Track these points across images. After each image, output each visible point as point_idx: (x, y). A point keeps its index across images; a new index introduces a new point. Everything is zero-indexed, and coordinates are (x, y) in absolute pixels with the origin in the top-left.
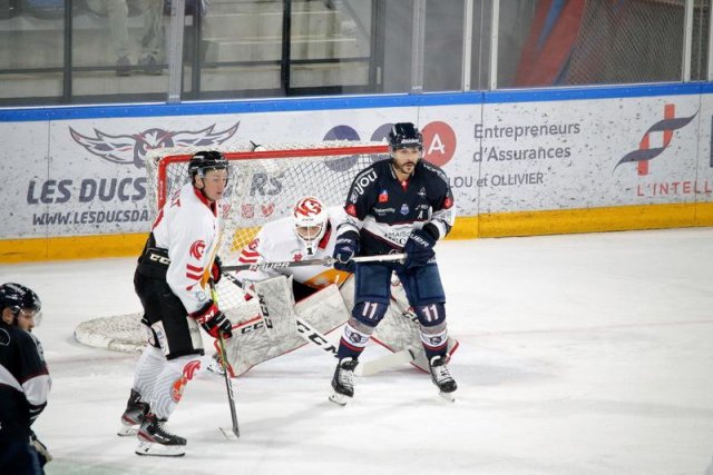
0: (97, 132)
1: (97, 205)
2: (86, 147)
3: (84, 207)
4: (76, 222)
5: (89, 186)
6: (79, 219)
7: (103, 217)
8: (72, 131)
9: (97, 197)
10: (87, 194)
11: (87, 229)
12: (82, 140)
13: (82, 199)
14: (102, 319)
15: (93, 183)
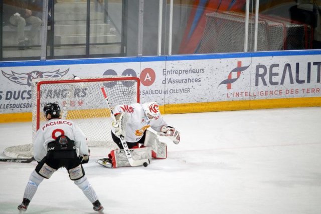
0: (13, 72)
1: (12, 101)
2: (8, 78)
3: (7, 102)
4: (4, 108)
5: (9, 94)
6: (5, 107)
7: (15, 106)
8: (2, 71)
9: (12, 98)
10: (9, 97)
11: (9, 111)
12: (7, 75)
13: (7, 99)
14: (15, 146)
15: (11, 93)
